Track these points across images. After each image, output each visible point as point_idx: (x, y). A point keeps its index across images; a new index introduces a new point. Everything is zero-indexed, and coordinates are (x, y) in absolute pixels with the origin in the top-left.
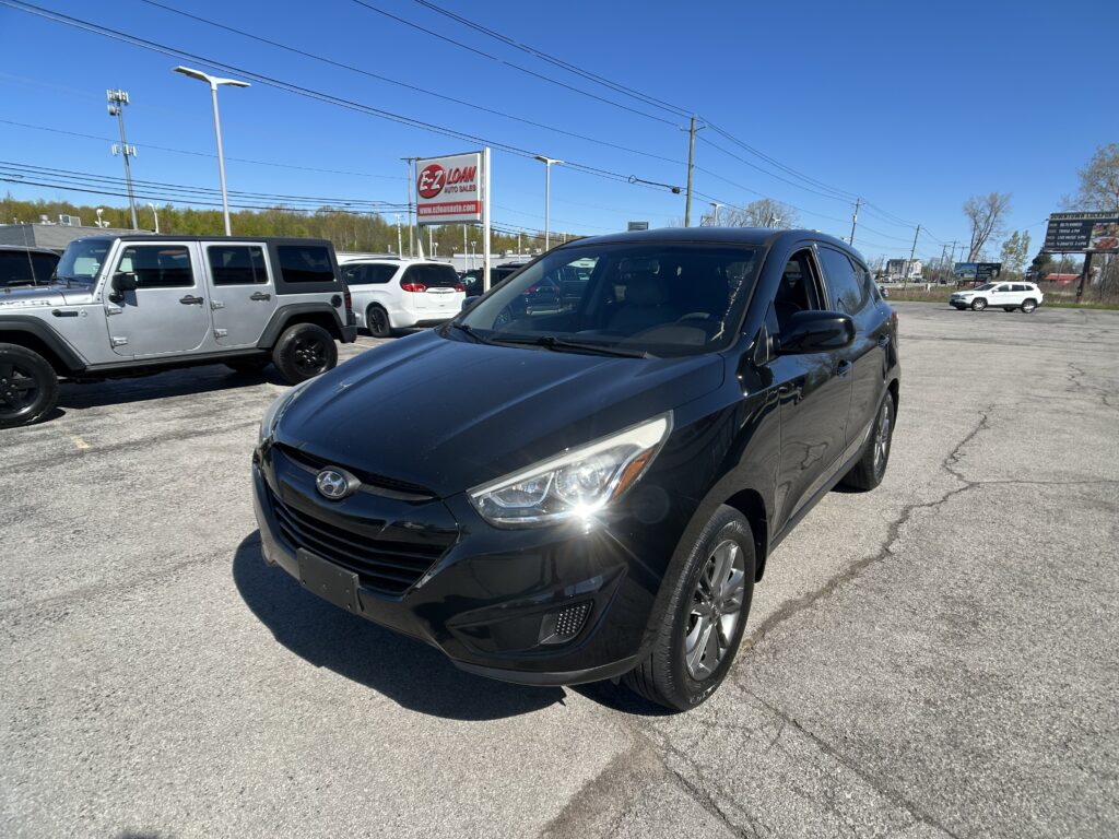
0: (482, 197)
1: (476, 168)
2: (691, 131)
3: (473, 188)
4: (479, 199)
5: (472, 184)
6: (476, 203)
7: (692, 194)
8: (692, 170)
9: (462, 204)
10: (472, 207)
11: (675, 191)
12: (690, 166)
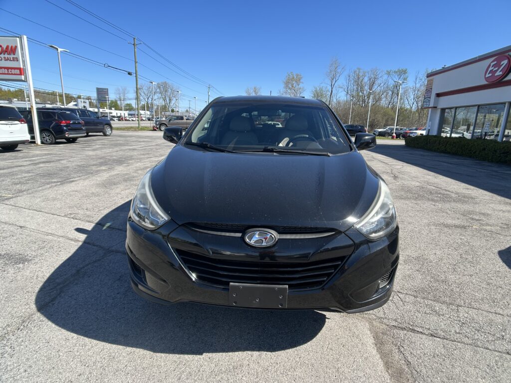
0: (24, 65)
1: (16, 47)
2: (134, 45)
3: (17, 60)
4: (22, 67)
5: (15, 56)
6: (20, 69)
7: (138, 76)
8: (137, 64)
9: (8, 68)
10: (18, 72)
11: (130, 74)
12: (136, 62)
